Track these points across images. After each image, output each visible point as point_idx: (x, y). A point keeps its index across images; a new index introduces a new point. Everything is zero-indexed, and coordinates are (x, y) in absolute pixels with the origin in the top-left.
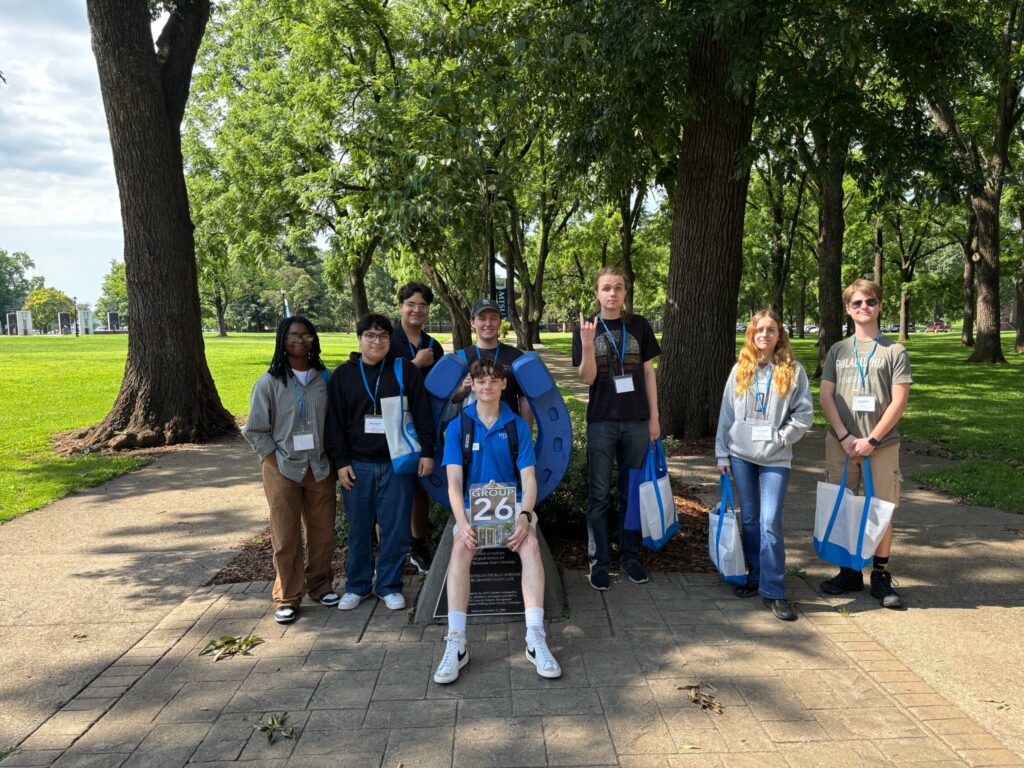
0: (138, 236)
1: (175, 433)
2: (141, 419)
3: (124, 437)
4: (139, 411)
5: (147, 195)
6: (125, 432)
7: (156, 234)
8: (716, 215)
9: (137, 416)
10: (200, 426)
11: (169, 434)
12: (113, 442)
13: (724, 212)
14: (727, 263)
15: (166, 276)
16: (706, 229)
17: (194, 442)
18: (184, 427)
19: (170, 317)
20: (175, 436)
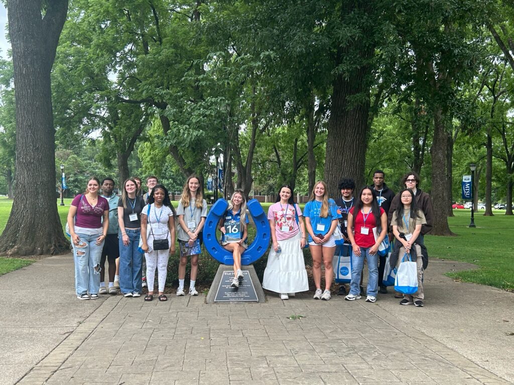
0: (27, 136)
1: (42, 248)
2: (24, 239)
3: (16, 249)
4: (21, 234)
5: (34, 114)
6: (16, 247)
7: (37, 135)
8: (350, 135)
9: (21, 239)
10: (55, 245)
11: (39, 249)
12: (9, 252)
15: (41, 159)
16: (345, 142)
17: (52, 254)
18: (47, 245)
19: (42, 182)
20: (42, 250)
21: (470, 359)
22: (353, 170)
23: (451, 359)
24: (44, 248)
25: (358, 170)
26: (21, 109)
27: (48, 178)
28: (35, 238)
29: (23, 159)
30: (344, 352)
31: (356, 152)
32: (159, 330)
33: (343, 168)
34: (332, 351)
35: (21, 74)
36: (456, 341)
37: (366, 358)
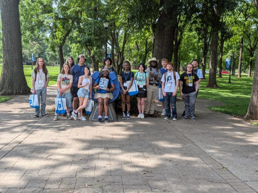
0: (8, 37)
1: (16, 92)
2: (7, 87)
3: (3, 92)
4: (6, 85)
5: (11, 25)
6: (3, 91)
7: (12, 36)
8: (166, 39)
9: (6, 87)
10: (23, 90)
11: (15, 92)
13: (168, 38)
14: (168, 52)
15: (15, 48)
16: (163, 42)
17: (21, 95)
18: (19, 90)
19: (15, 59)
20: (17, 92)
21: (204, 150)
22: (167, 56)
23: (194, 150)
24: (17, 91)
25: (169, 57)
26: (4, 23)
27: (19, 57)
28: (13, 87)
29: (6, 48)
30: (145, 146)
31: (169, 48)
32: (62, 134)
33: (162, 55)
34: (140, 145)
35: (3, 5)
36: (200, 141)
37: (154, 149)
